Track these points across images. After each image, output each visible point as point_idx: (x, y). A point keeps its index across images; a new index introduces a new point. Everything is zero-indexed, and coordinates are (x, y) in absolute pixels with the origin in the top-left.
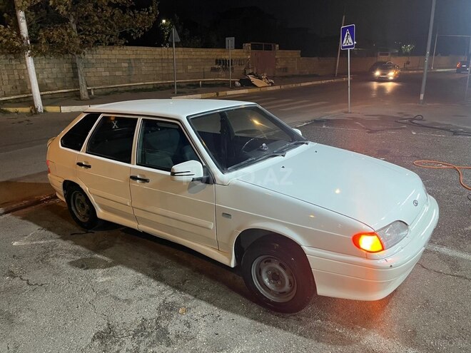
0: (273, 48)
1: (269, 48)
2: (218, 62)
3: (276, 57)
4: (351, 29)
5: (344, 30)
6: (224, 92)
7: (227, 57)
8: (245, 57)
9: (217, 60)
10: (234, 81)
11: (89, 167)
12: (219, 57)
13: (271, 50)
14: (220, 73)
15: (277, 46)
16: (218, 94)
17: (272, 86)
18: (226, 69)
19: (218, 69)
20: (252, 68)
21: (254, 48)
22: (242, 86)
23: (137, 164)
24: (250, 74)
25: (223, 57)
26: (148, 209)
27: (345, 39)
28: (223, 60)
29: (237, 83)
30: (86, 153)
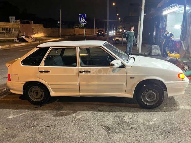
0: (30, 23)
1: (28, 23)
2: (4, 29)
3: (33, 27)
4: (84, 16)
5: (81, 16)
6: (13, 45)
7: (8, 27)
8: (18, 27)
9: (3, 28)
10: (15, 39)
11: (49, 72)
12: (4, 27)
13: (29, 24)
14: (5, 35)
15: (33, 22)
16: (10, 46)
17: (35, 41)
18: (8, 33)
19: (4, 33)
20: (23, 33)
21: (21, 22)
22: (19, 41)
23: (81, 66)
24: (23, 36)
25: (6, 27)
26: (90, 84)
27: (81, 20)
28: (6, 28)
29: (17, 40)
30: (45, 66)
